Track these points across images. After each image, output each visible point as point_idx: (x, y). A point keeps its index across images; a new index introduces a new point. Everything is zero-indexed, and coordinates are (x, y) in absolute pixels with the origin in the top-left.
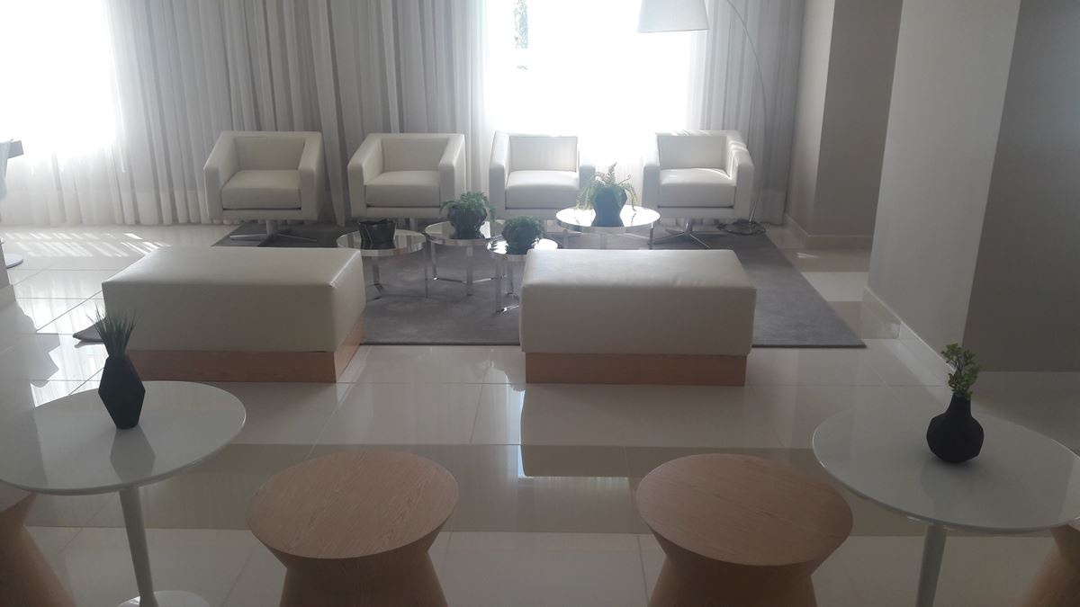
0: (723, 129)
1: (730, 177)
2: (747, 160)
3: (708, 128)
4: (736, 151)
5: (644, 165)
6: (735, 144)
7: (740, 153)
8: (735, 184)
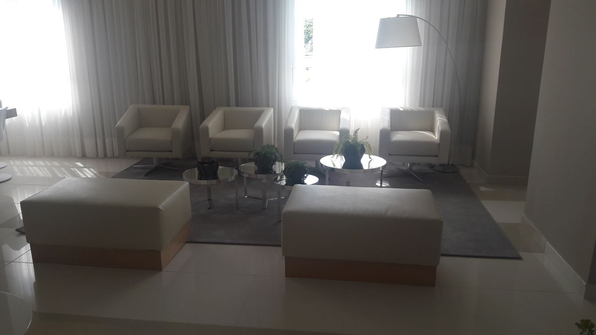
0: (433, 107)
1: (436, 137)
2: (447, 127)
3: (424, 106)
4: (440, 120)
5: (381, 128)
6: (440, 116)
7: (442, 123)
8: (438, 142)
